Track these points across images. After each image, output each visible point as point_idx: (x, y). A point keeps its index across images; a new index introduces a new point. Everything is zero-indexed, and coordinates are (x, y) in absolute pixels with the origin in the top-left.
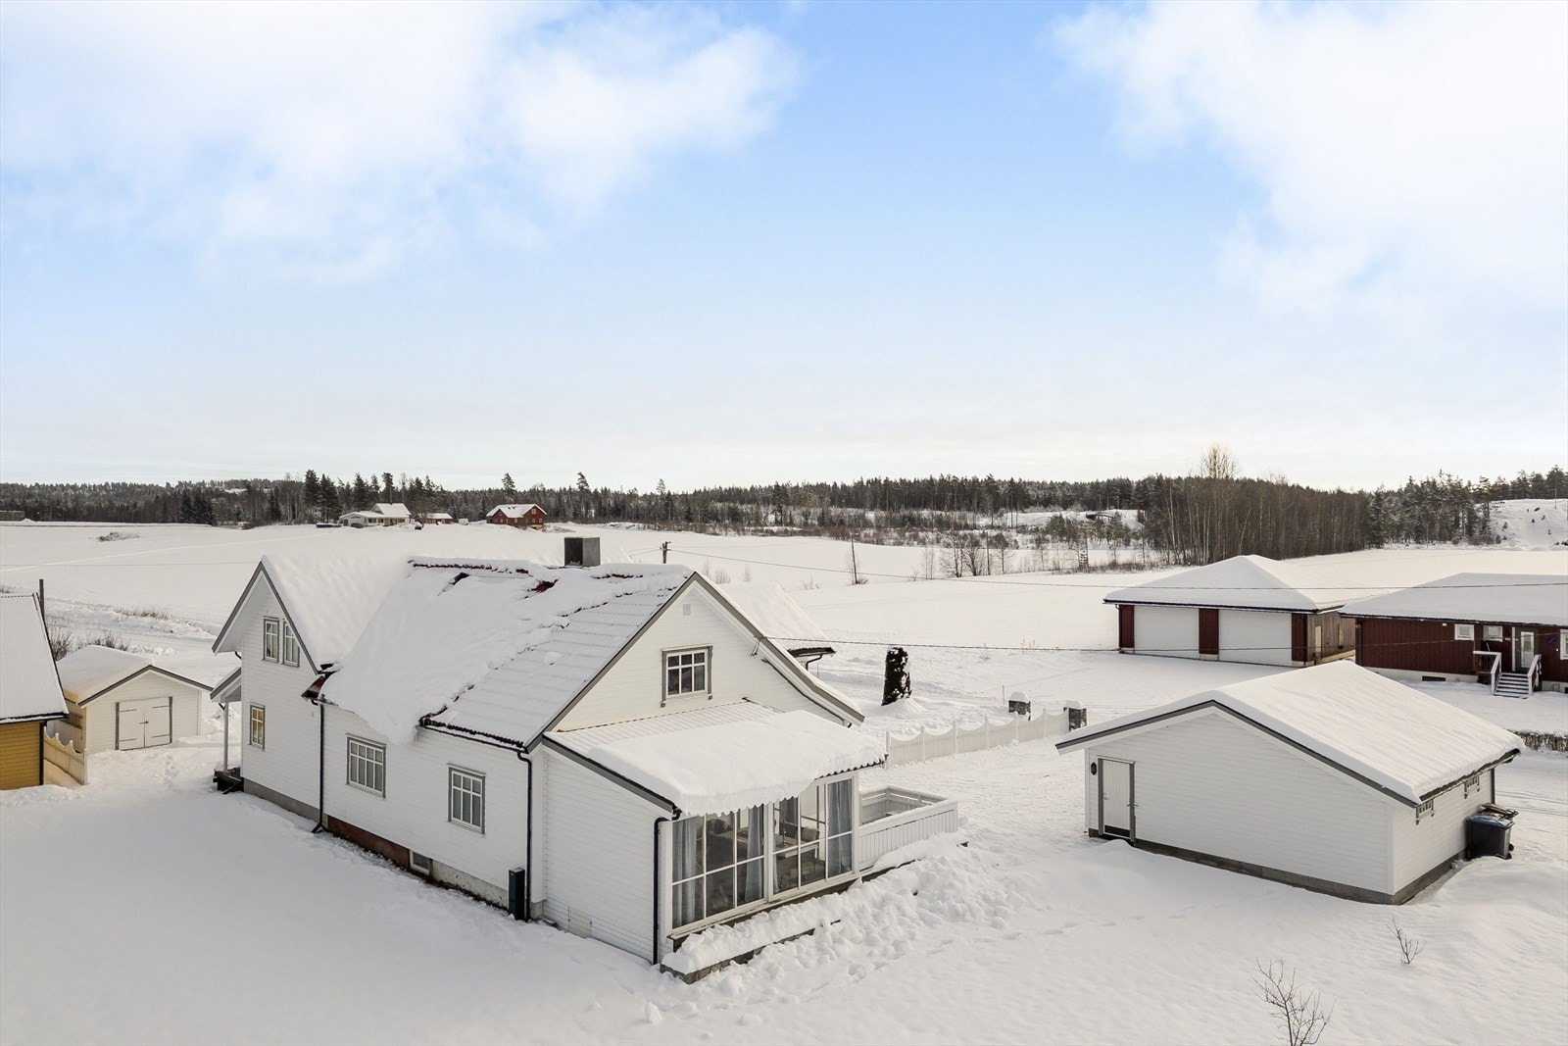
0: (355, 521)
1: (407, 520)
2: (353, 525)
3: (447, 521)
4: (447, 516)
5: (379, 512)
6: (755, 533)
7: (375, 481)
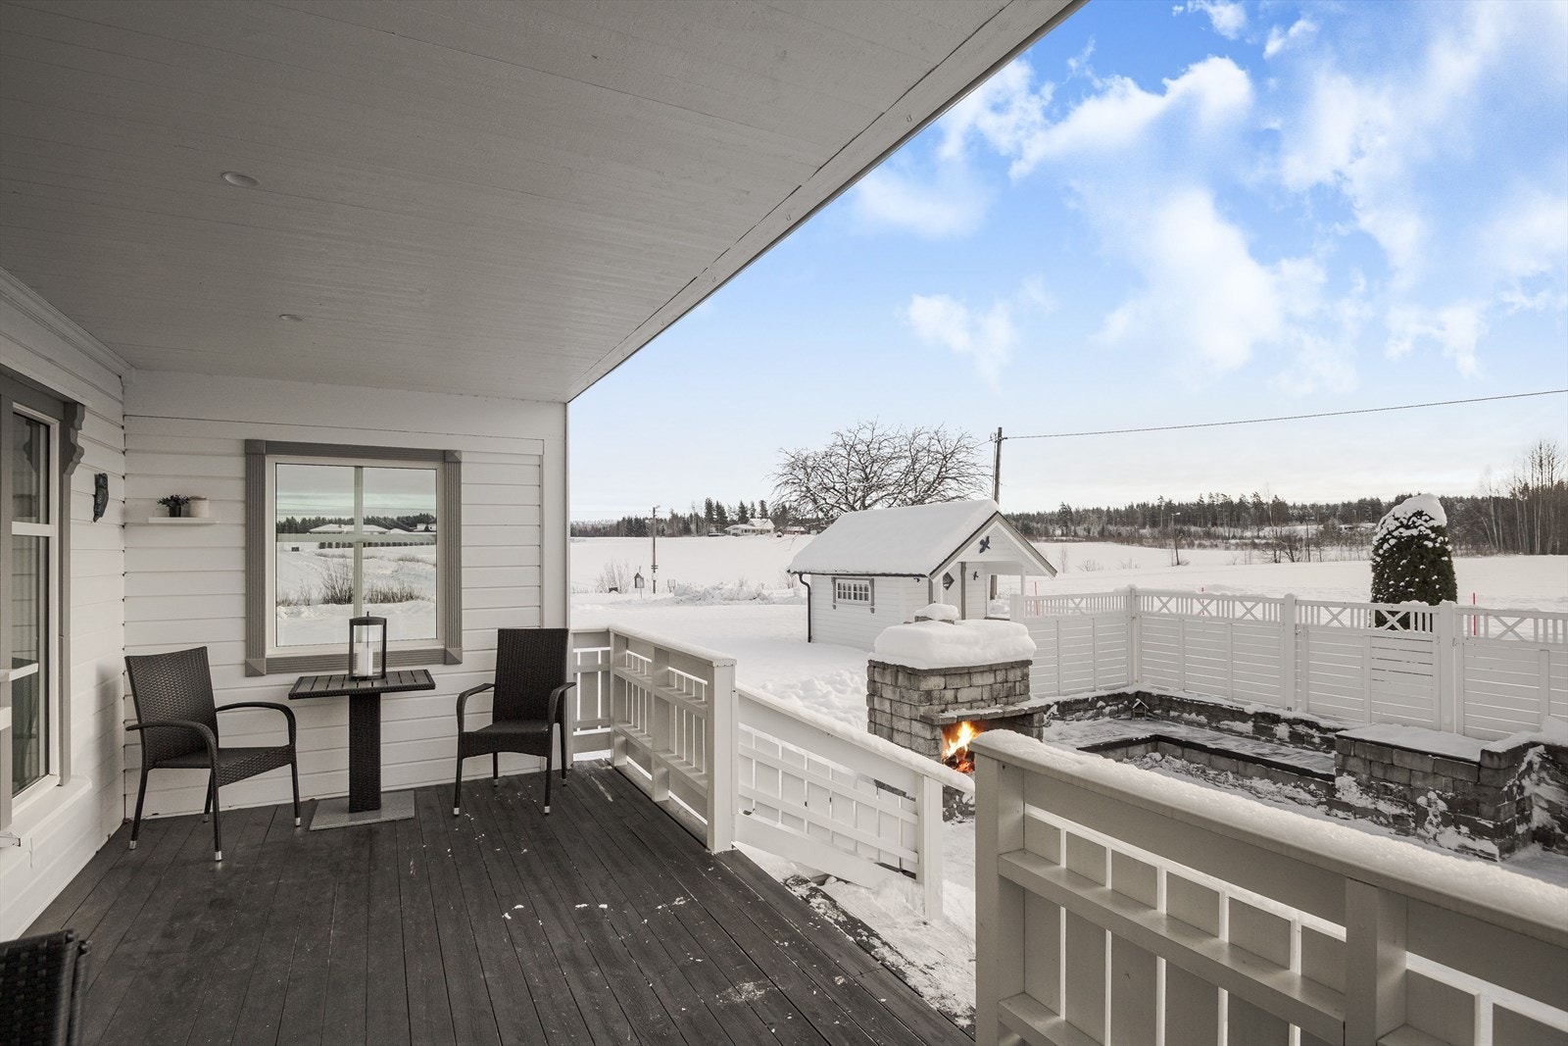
0: (735, 531)
1: (772, 531)
2: (734, 534)
3: (802, 533)
4: (802, 529)
5: (753, 525)
6: (1046, 541)
7: (753, 505)
